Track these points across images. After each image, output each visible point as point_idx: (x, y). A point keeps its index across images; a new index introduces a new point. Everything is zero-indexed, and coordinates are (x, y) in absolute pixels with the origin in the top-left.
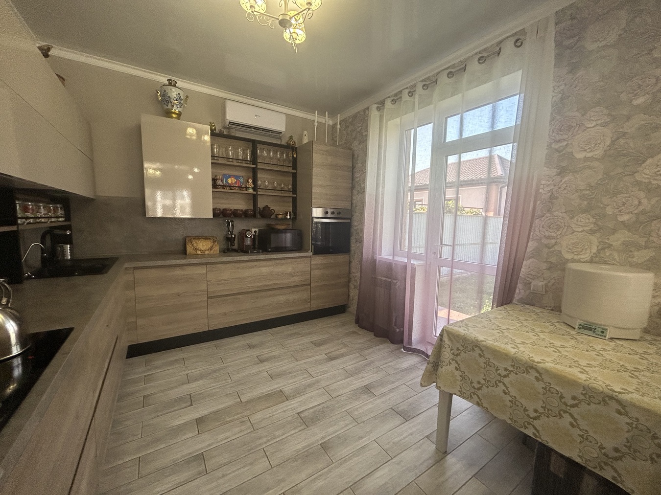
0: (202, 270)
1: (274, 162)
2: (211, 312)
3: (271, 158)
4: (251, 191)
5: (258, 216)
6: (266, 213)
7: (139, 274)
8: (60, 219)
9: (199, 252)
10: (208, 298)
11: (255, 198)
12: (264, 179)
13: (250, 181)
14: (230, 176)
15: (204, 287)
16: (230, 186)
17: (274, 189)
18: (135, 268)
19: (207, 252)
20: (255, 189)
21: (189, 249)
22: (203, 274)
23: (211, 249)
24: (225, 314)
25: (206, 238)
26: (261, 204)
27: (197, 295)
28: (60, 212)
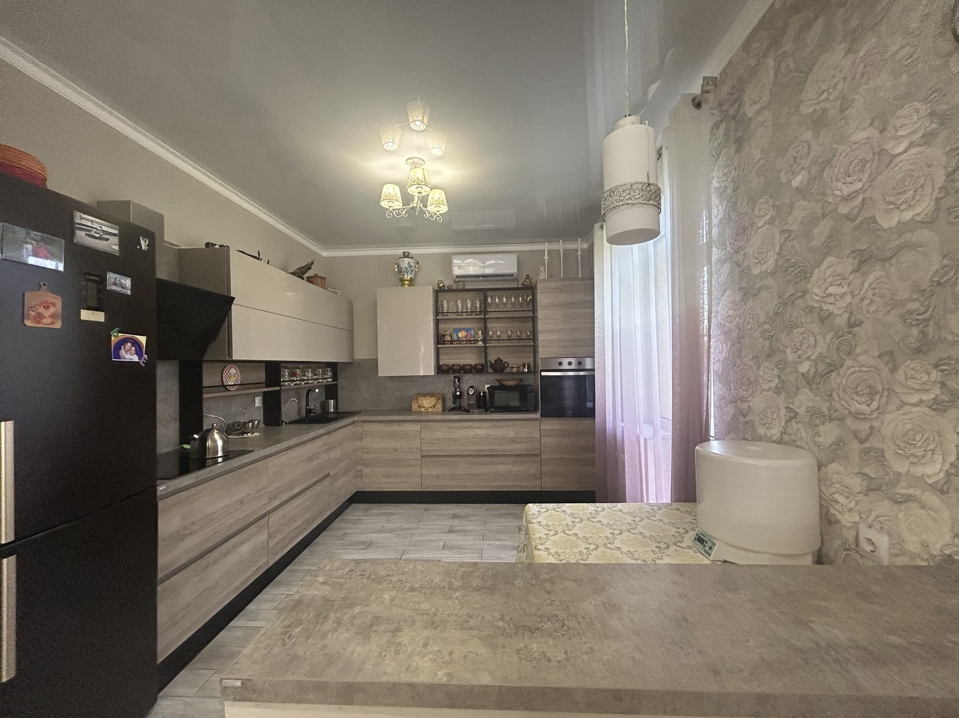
0: (417, 427)
1: (509, 307)
2: (424, 472)
3: (505, 305)
4: (480, 344)
5: (490, 370)
6: (499, 367)
7: (367, 427)
8: (329, 380)
9: (422, 409)
10: (423, 456)
11: (485, 350)
12: (496, 329)
13: (480, 333)
14: (460, 330)
15: (418, 444)
16: (459, 341)
17: (510, 339)
18: (363, 422)
19: (430, 410)
20: (484, 341)
21: (415, 407)
22: (416, 431)
23: (434, 406)
24: (438, 476)
25: (432, 395)
26: (492, 358)
27: (411, 452)
28: (330, 374)
